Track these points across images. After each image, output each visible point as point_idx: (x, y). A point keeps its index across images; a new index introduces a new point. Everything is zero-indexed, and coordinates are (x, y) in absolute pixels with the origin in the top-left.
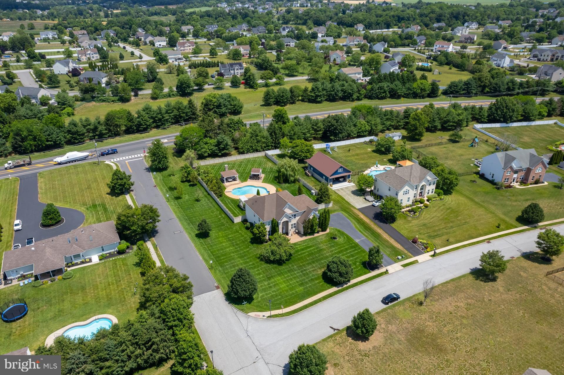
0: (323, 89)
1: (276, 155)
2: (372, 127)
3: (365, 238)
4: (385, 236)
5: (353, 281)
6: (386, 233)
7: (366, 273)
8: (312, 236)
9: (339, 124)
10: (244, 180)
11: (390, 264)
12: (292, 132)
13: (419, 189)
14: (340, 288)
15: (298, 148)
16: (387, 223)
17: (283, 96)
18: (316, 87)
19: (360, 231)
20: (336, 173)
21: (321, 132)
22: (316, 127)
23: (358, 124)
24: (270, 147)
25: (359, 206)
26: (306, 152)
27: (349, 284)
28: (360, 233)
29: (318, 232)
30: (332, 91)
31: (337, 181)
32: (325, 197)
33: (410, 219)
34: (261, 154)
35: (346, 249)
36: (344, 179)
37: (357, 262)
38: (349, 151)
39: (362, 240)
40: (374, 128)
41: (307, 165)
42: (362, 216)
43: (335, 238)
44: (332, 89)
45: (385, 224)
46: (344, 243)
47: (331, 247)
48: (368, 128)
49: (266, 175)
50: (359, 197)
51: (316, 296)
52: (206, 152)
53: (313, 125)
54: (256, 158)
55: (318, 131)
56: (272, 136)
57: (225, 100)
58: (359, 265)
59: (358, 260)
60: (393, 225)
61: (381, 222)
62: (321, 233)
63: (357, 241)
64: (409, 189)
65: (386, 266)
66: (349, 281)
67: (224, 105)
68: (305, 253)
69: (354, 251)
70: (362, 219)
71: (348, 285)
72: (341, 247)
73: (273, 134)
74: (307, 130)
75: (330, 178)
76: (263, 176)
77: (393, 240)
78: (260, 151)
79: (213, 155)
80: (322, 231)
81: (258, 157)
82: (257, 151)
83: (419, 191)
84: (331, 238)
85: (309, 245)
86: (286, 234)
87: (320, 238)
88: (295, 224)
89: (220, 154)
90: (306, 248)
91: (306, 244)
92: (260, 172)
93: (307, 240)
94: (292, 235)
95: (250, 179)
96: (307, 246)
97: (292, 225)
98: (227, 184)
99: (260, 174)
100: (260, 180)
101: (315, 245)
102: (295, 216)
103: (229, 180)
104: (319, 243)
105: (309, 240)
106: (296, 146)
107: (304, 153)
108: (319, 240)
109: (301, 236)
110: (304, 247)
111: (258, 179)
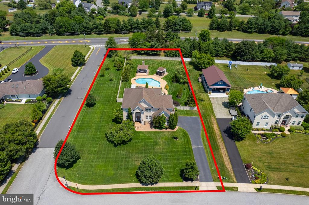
0: (256, 24)
1: (189, 62)
2: (276, 56)
3: (203, 146)
4: (223, 151)
5: (160, 185)
6: (226, 148)
7: (177, 181)
8: (159, 130)
9: (247, 48)
10: (151, 73)
11: (207, 180)
12: (207, 48)
13: (283, 117)
14: (144, 186)
15: (201, 59)
16: (233, 139)
17: (223, 24)
18: (250, 21)
19: (203, 139)
20: (216, 84)
21: (231, 52)
22: (228, 48)
23: (265, 51)
24: (188, 56)
25: (219, 116)
26: (207, 64)
27: (155, 186)
28: (202, 140)
29: (166, 128)
30: (262, 26)
31: (217, 91)
32: (191, 101)
33: (258, 142)
34: (178, 59)
35: (178, 151)
36: (224, 91)
37: (178, 167)
38: (247, 70)
39: (198, 148)
40: (279, 56)
42: (215, 126)
43: (176, 138)
44: (263, 24)
45: (230, 140)
46: (181, 145)
47: (166, 145)
48: (273, 55)
49: (169, 74)
50: (226, 108)
51: (119, 185)
53: (227, 46)
54: (173, 61)
55: (230, 51)
57: (181, 21)
58: (178, 170)
59: (180, 166)
60: (238, 144)
61: (228, 137)
62: (169, 130)
63: (194, 147)
64: (268, 115)
65: (201, 181)
66: (156, 183)
67: (179, 24)
68: (142, 142)
69: (184, 155)
70: (213, 128)
71: (153, 186)
72: (175, 148)
73: (192, 47)
74: (220, 49)
75: (210, 87)
76: (166, 74)
77: (228, 157)
78: (178, 57)
79: (147, 54)
80: (171, 129)
81: (175, 61)
82: (176, 56)
83: (282, 120)
84: (173, 137)
85: (151, 137)
86: (140, 122)
87: (164, 134)
88: (150, 116)
89: (151, 54)
90: (146, 139)
91: (149, 135)
92: (165, 71)
93: (153, 132)
94: (145, 124)
95: (156, 74)
96: (149, 137)
97: (147, 116)
98: (138, 74)
99: (164, 72)
100: (162, 77)
101: (155, 138)
102: (150, 110)
103: (141, 72)
104: (160, 138)
105: (155, 132)
106: (201, 58)
107: (205, 64)
108: (162, 135)
109: (151, 127)
110: (145, 137)
111: (161, 76)
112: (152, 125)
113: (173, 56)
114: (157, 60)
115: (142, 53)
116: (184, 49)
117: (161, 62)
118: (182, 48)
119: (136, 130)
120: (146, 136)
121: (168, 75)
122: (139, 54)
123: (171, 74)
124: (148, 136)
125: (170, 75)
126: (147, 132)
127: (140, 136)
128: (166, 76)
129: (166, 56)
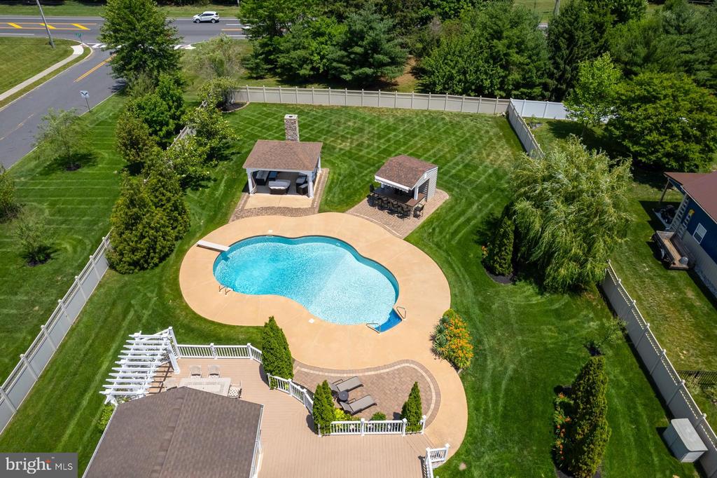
1: (550, 122)
10: (338, 199)
12: (642, 51)
15: (650, 108)
24: (537, 90)
34: (492, 108)
41: (671, 195)
49: (456, 200)
52: (304, 61)
54: (465, 116)
56: (558, 48)
73: (563, 43)
76: (436, 200)
78: (491, 95)
79: (329, 78)
81: (474, 117)
82: (481, 92)
89: (348, 77)
92: (427, 183)
95: (372, 203)
98: (256, 199)
99: (423, 189)
100: (412, 224)
103: (274, 185)
106: (645, 100)
107: (673, 137)
111: (404, 214)
113: (465, 91)
114: (381, 112)
115: (302, 72)
116: (520, 52)
117: (403, 120)
118: (509, 47)
121: (449, 208)
122: (291, 78)
123: (471, 204)
125: (459, 209)
128: (438, 220)
129: (427, 89)
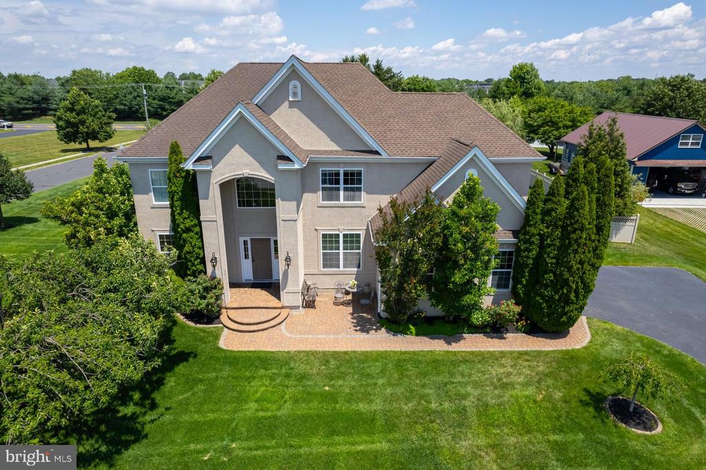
8: (437, 346)
20: (668, 147)
29: (496, 328)
43: (628, 412)
62: (517, 342)
75: (640, 164)
80: (534, 329)
85: (362, 407)
86: (273, 288)
87: (496, 371)
88: (351, 240)
90: (304, 426)
91: (347, 385)
93: (382, 356)
94: (310, 304)
96: (341, 406)
97: (330, 240)
101: (415, 419)
102: (353, 180)
104: (463, 412)
105: (401, 362)
108: (476, 385)
109: (363, 326)
110: (302, 409)
112: (372, 308)
119: (229, 341)
120: (308, 396)
124: (332, 397)
126: (325, 358)
127: (241, 399)
